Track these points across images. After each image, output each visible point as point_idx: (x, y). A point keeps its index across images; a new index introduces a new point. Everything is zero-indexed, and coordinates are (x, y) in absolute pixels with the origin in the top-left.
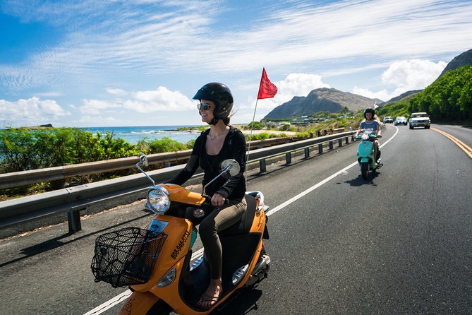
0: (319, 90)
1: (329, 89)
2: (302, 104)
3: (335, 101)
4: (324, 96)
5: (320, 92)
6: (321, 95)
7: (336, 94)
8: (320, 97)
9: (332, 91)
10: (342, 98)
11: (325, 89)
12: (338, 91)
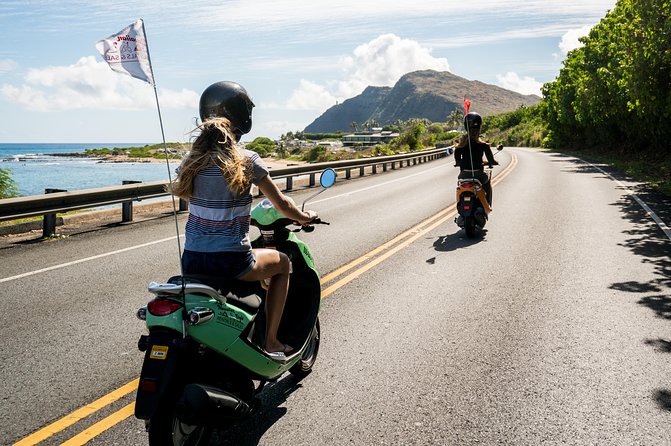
0: (419, 74)
1: (438, 73)
2: (385, 102)
3: (451, 99)
4: (428, 88)
5: (421, 79)
6: (423, 85)
7: (453, 83)
8: (420, 89)
9: (446, 77)
10: (465, 92)
11: (430, 74)
12: (457, 79)
